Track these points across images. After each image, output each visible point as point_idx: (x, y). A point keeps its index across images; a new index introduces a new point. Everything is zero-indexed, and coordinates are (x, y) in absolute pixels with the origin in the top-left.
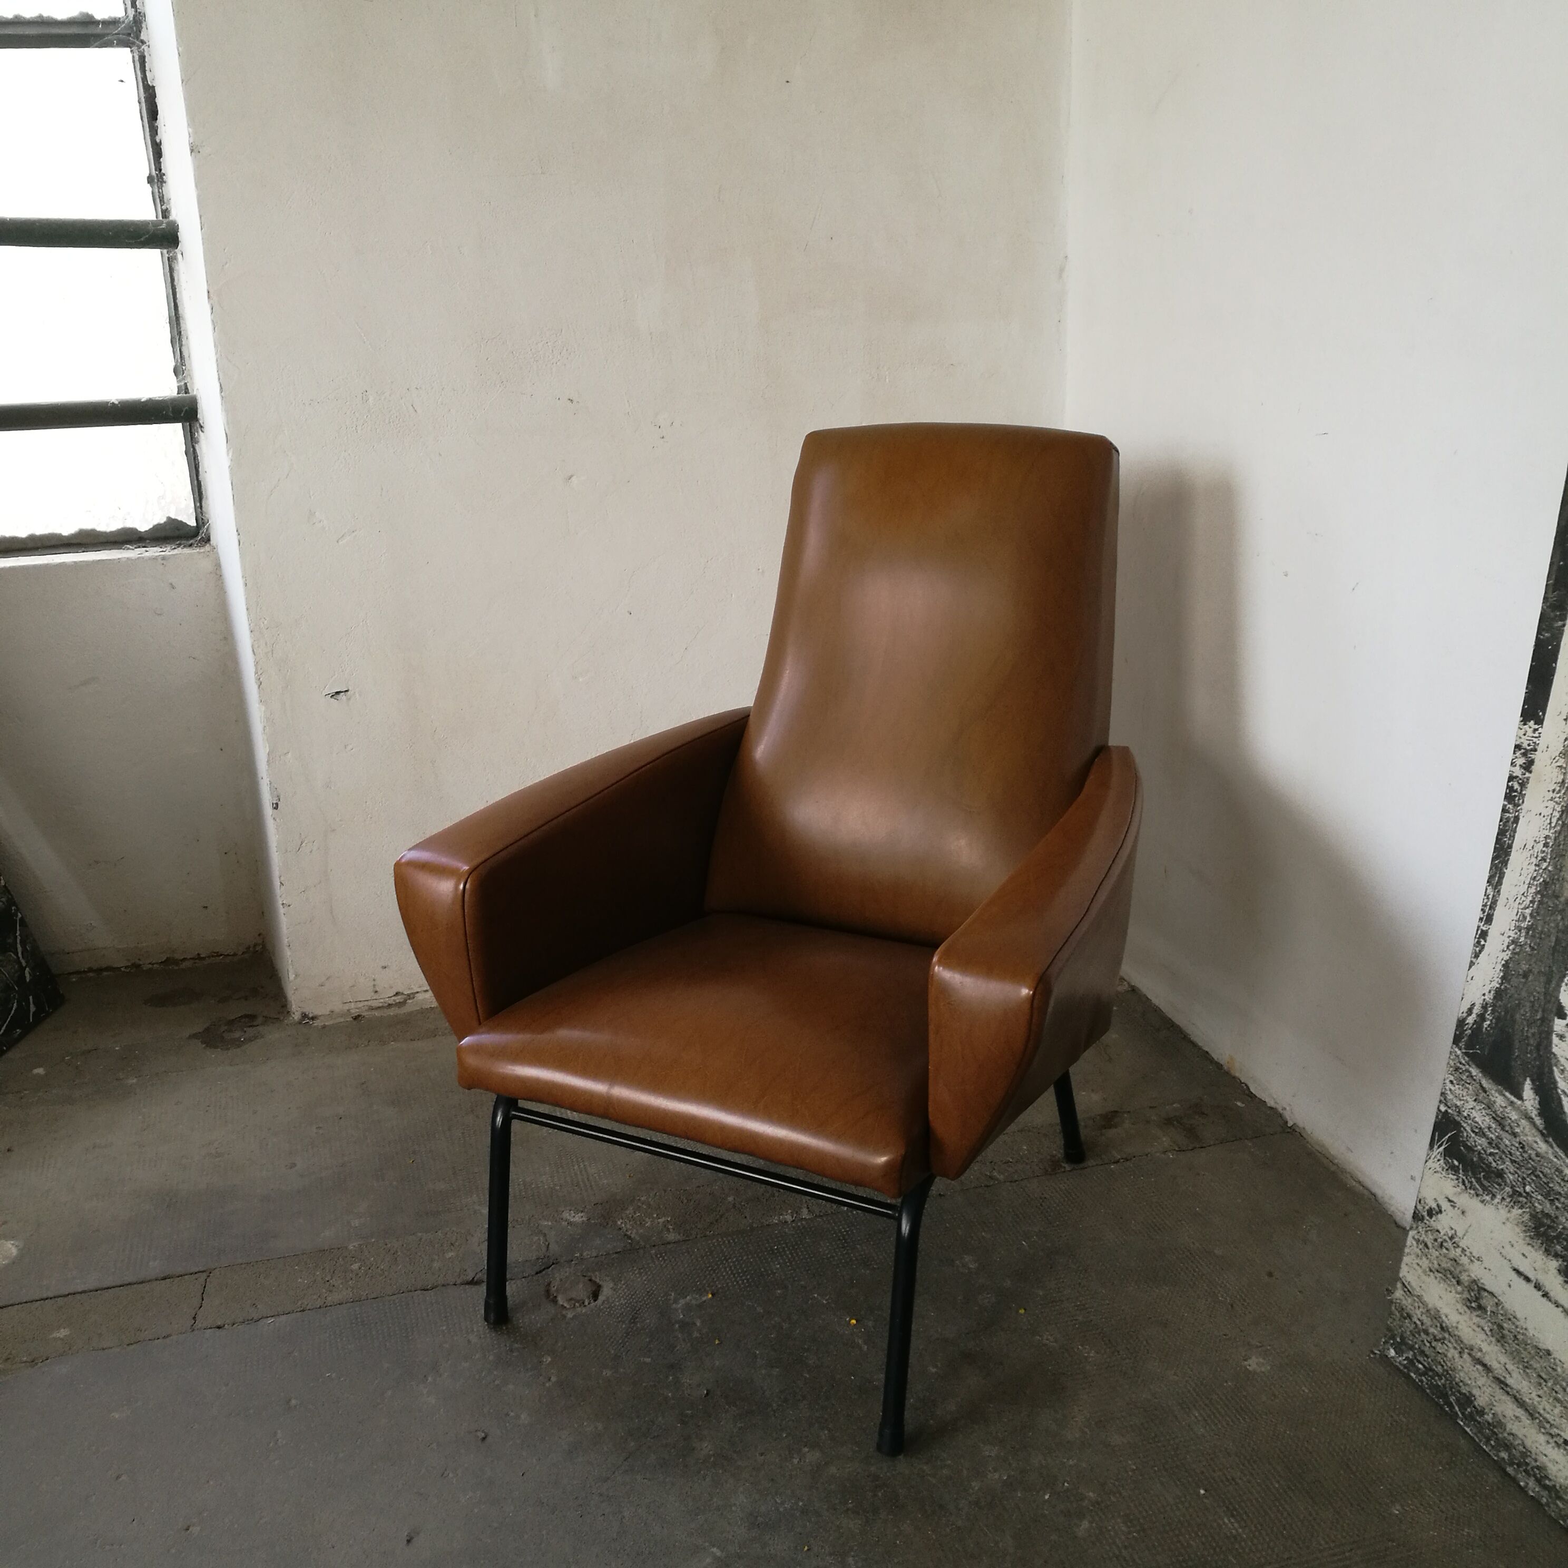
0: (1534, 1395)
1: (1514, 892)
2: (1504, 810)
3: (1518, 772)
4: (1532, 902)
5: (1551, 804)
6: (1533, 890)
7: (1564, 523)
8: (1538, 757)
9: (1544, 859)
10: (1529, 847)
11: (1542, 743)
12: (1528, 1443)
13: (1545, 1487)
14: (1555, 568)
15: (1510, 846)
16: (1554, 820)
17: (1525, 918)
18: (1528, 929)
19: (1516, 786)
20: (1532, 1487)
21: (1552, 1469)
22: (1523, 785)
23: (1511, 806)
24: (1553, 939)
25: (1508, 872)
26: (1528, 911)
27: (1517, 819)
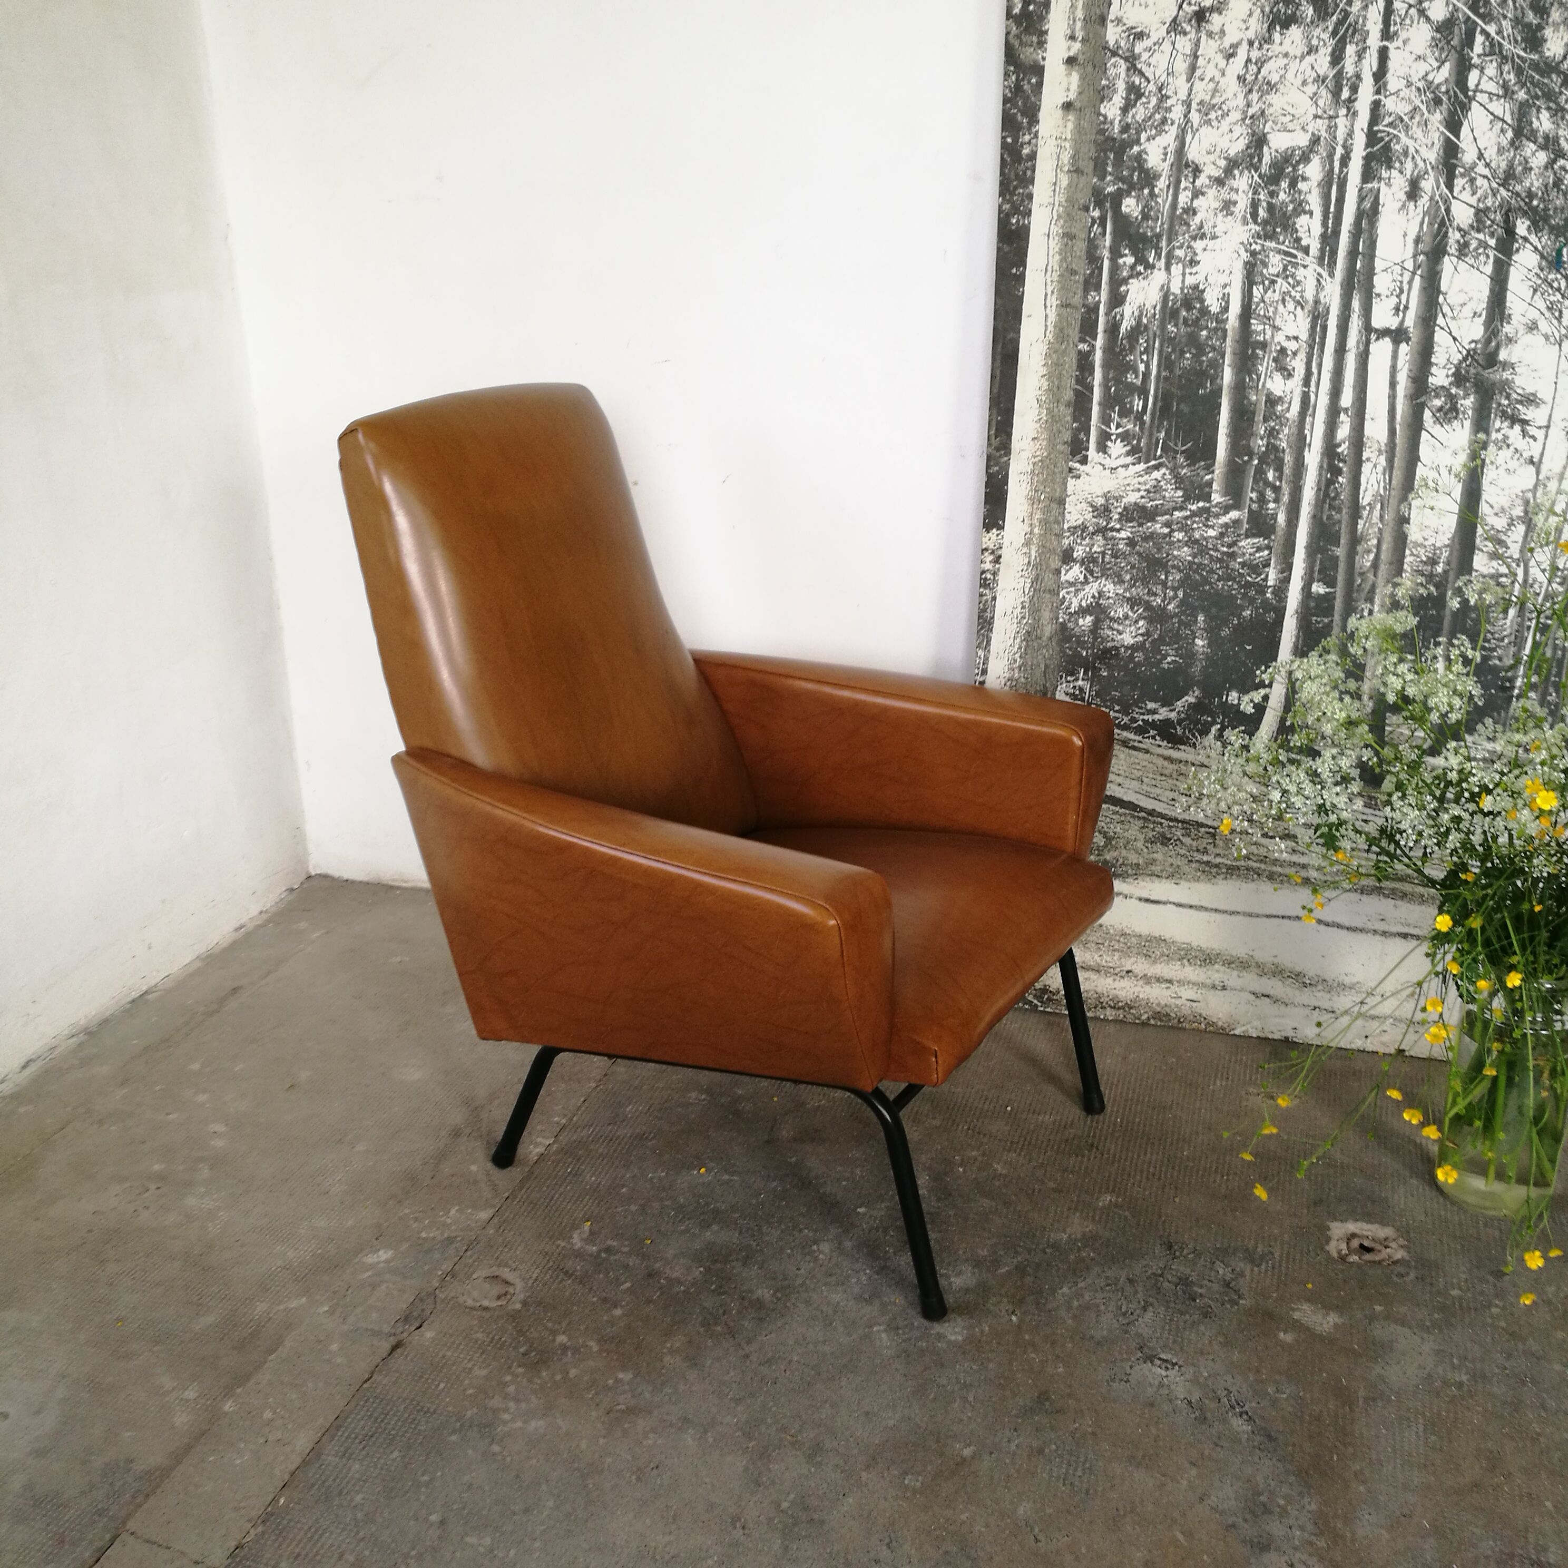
0: (1096, 957)
1: (1002, 647)
2: (981, 595)
3: (988, 566)
4: (1020, 648)
5: (1022, 580)
6: (1018, 640)
7: (995, 391)
8: (1003, 552)
9: (1024, 618)
10: (1009, 613)
11: (1006, 542)
12: (1099, 990)
13: (1123, 1008)
14: (994, 422)
15: (993, 618)
16: (1027, 591)
17: (1015, 661)
18: (1020, 667)
19: (989, 576)
20: (1110, 1014)
21: (1122, 994)
22: (995, 574)
23: (987, 591)
24: (1043, 666)
25: (994, 636)
26: (1017, 656)
27: (994, 599)
